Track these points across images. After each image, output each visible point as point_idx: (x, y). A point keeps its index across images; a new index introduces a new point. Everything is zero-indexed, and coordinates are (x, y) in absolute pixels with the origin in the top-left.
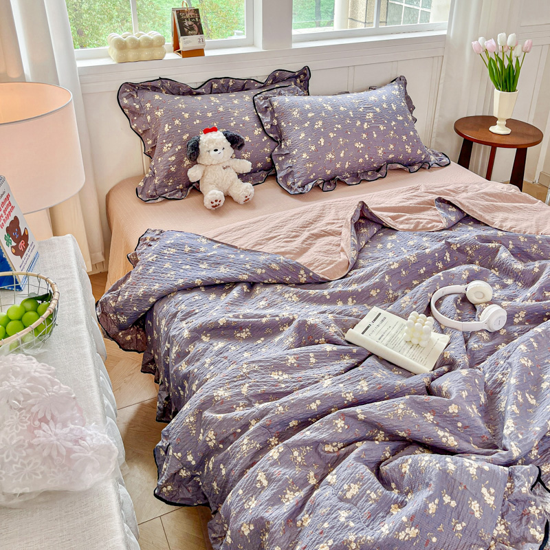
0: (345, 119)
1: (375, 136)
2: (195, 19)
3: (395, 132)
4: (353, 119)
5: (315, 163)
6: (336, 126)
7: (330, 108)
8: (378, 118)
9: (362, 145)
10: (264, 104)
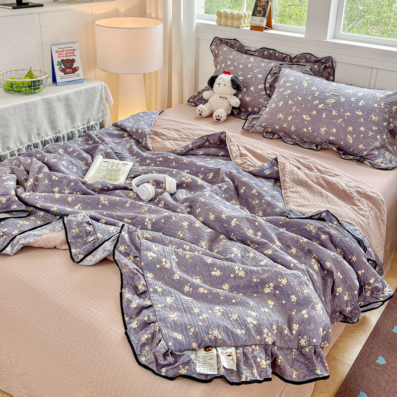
0: (308, 95)
1: (324, 116)
2: (264, 7)
3: (344, 120)
4: (315, 98)
5: (268, 116)
6: (298, 97)
7: (305, 85)
8: (338, 105)
9: (309, 119)
10: (275, 70)
